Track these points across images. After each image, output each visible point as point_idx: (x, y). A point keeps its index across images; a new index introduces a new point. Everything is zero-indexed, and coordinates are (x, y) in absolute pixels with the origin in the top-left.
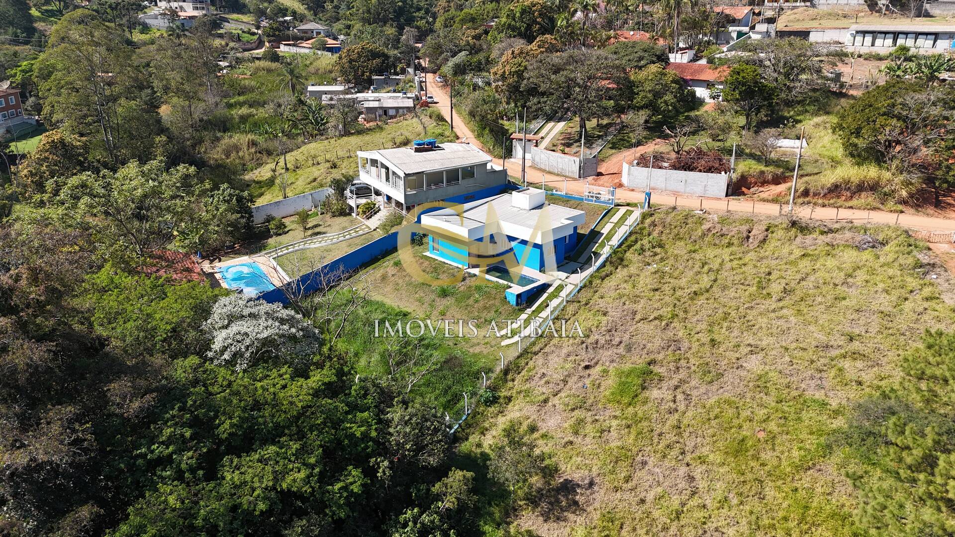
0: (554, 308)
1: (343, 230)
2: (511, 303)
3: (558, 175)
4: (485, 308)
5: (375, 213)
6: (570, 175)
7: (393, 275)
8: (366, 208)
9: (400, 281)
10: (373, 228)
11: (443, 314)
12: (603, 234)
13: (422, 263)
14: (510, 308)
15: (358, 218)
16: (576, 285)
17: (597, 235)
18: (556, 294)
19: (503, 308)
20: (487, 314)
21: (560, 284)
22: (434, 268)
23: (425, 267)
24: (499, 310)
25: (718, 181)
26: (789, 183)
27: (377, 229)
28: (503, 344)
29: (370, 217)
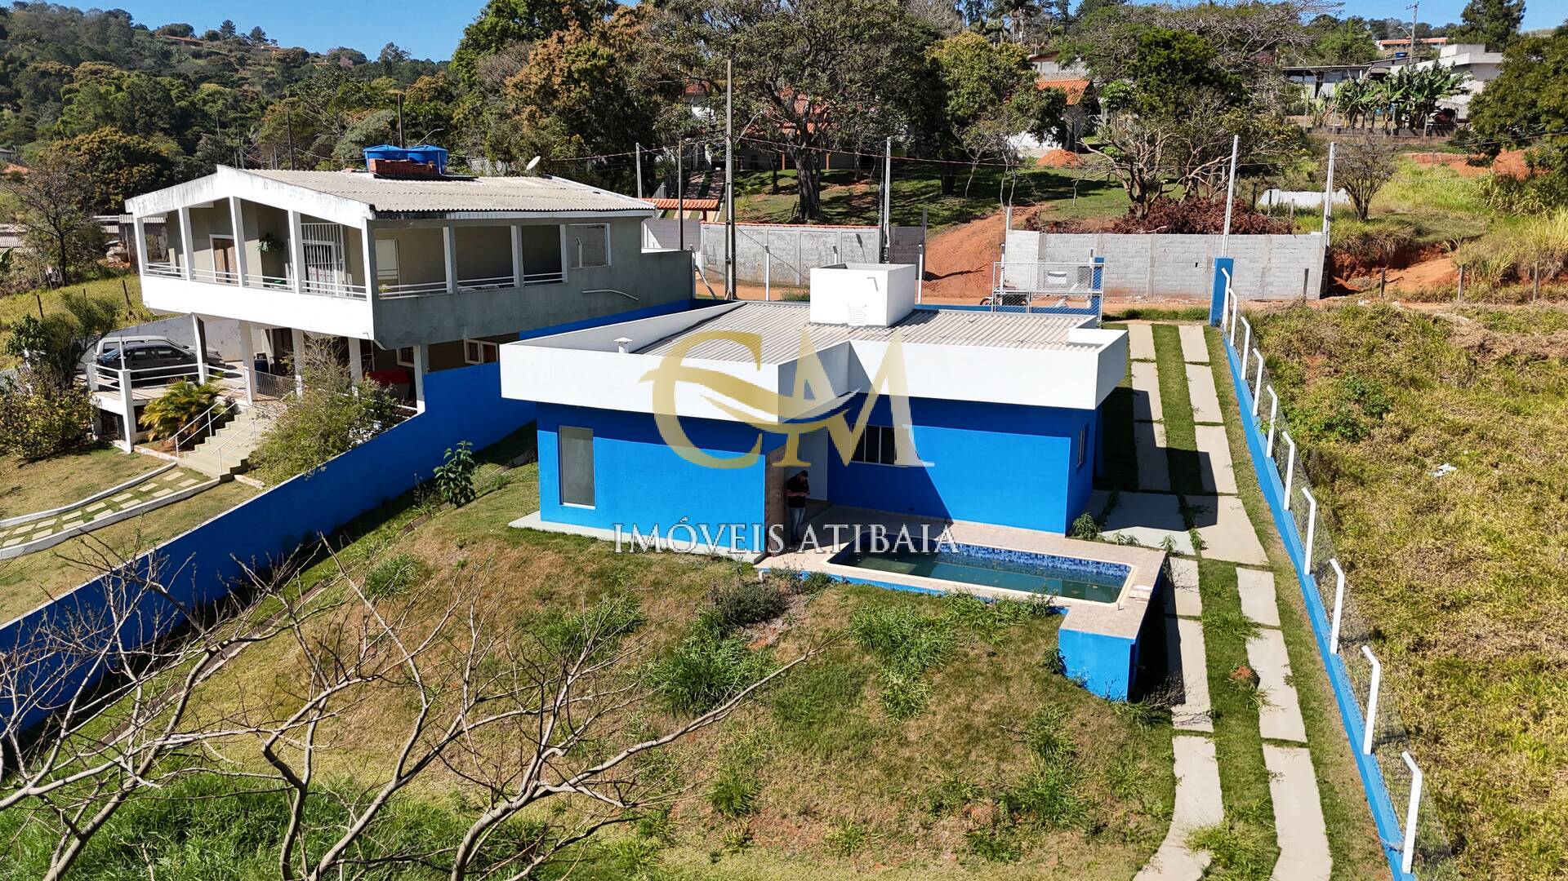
0: (1292, 680)
1: (80, 496)
2: (1099, 690)
4: (971, 736)
5: (219, 424)
8: (178, 414)
10: (216, 474)
11: (735, 802)
12: (1145, 395)
13: (522, 564)
14: (1108, 721)
15: (142, 450)
16: (1270, 569)
17: (1132, 400)
18: (1232, 616)
19: (1075, 724)
20: (999, 771)
21: (1201, 573)
22: (593, 576)
23: (548, 577)
24: (1060, 736)
25: (1299, 253)
26: (1429, 262)
27: (235, 476)
29: (201, 440)
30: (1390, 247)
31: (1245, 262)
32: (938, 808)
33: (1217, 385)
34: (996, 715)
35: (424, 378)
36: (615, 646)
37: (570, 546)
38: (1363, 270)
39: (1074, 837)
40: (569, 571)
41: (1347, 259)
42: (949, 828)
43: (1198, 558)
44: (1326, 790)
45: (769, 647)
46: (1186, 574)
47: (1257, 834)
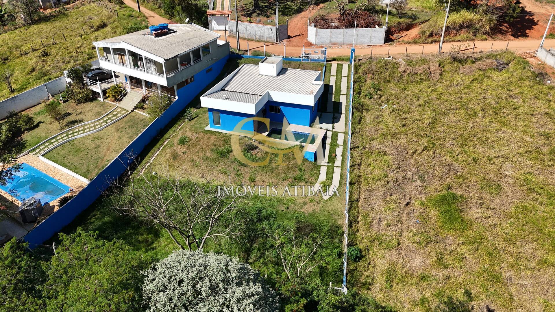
0: (342, 156)
1: (100, 115)
2: (310, 160)
3: (258, 41)
4: (289, 168)
5: (125, 96)
6: (268, 40)
7: (184, 153)
8: (115, 92)
9: (195, 158)
10: (130, 109)
11: (252, 180)
12: (332, 86)
13: (209, 138)
14: (310, 165)
15: (106, 101)
16: (344, 133)
17: (329, 88)
18: (335, 144)
19: (305, 166)
20: (293, 174)
21: (332, 134)
22: (223, 141)
23: (215, 141)
24: (303, 168)
25: (379, 33)
26: (414, 29)
27: (134, 110)
28: (325, 198)
29: (121, 100)
30: (405, 25)
31: (366, 35)
32: (283, 180)
33: (347, 83)
34: (293, 165)
35: (177, 91)
36: (229, 154)
37: (218, 134)
38: (398, 32)
39: (303, 183)
40: (218, 140)
41: (394, 29)
42: (285, 183)
43: (332, 131)
44: (341, 174)
45: (256, 154)
46: (329, 134)
47: (330, 182)
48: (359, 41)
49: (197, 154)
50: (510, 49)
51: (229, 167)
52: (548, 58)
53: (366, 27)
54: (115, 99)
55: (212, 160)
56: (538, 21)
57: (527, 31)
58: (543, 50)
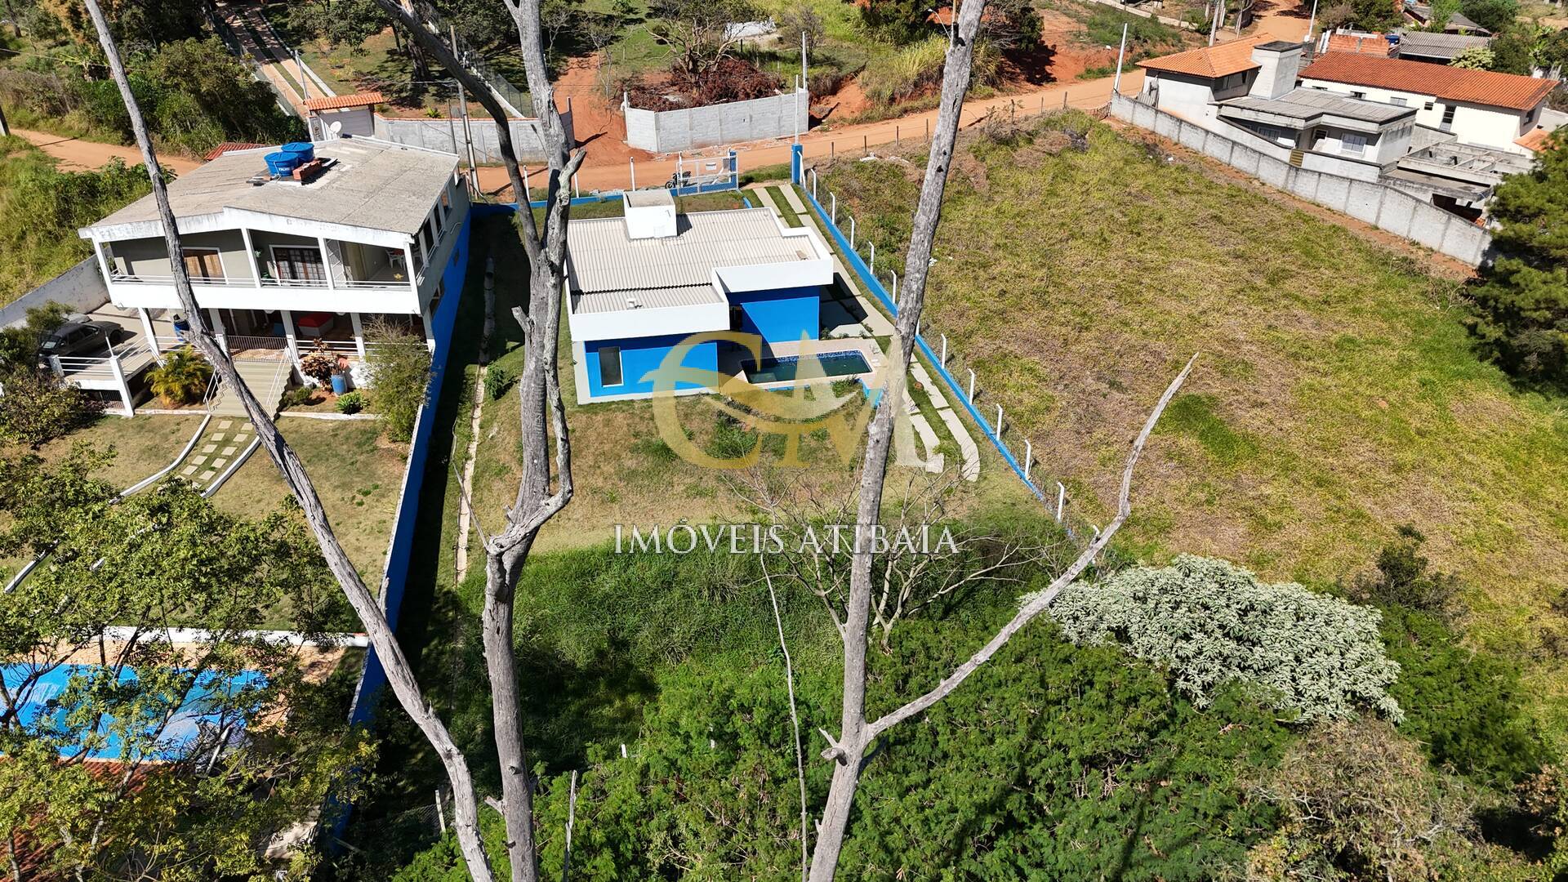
0: (933, 383)
8: (189, 376)
13: (608, 422)
23: (629, 425)
25: (793, 105)
26: (846, 89)
27: (282, 413)
28: (973, 478)
29: (215, 395)
30: (829, 83)
31: (769, 115)
33: (819, 228)
35: (432, 325)
40: (637, 419)
43: (873, 337)
44: (963, 420)
47: (952, 443)
48: (755, 133)
49: (598, 471)
50: (1072, 106)
51: (705, 478)
52: (1137, 115)
53: (757, 97)
54: (191, 398)
55: (649, 474)
56: (1054, 46)
57: (1048, 69)
58: (1123, 100)
